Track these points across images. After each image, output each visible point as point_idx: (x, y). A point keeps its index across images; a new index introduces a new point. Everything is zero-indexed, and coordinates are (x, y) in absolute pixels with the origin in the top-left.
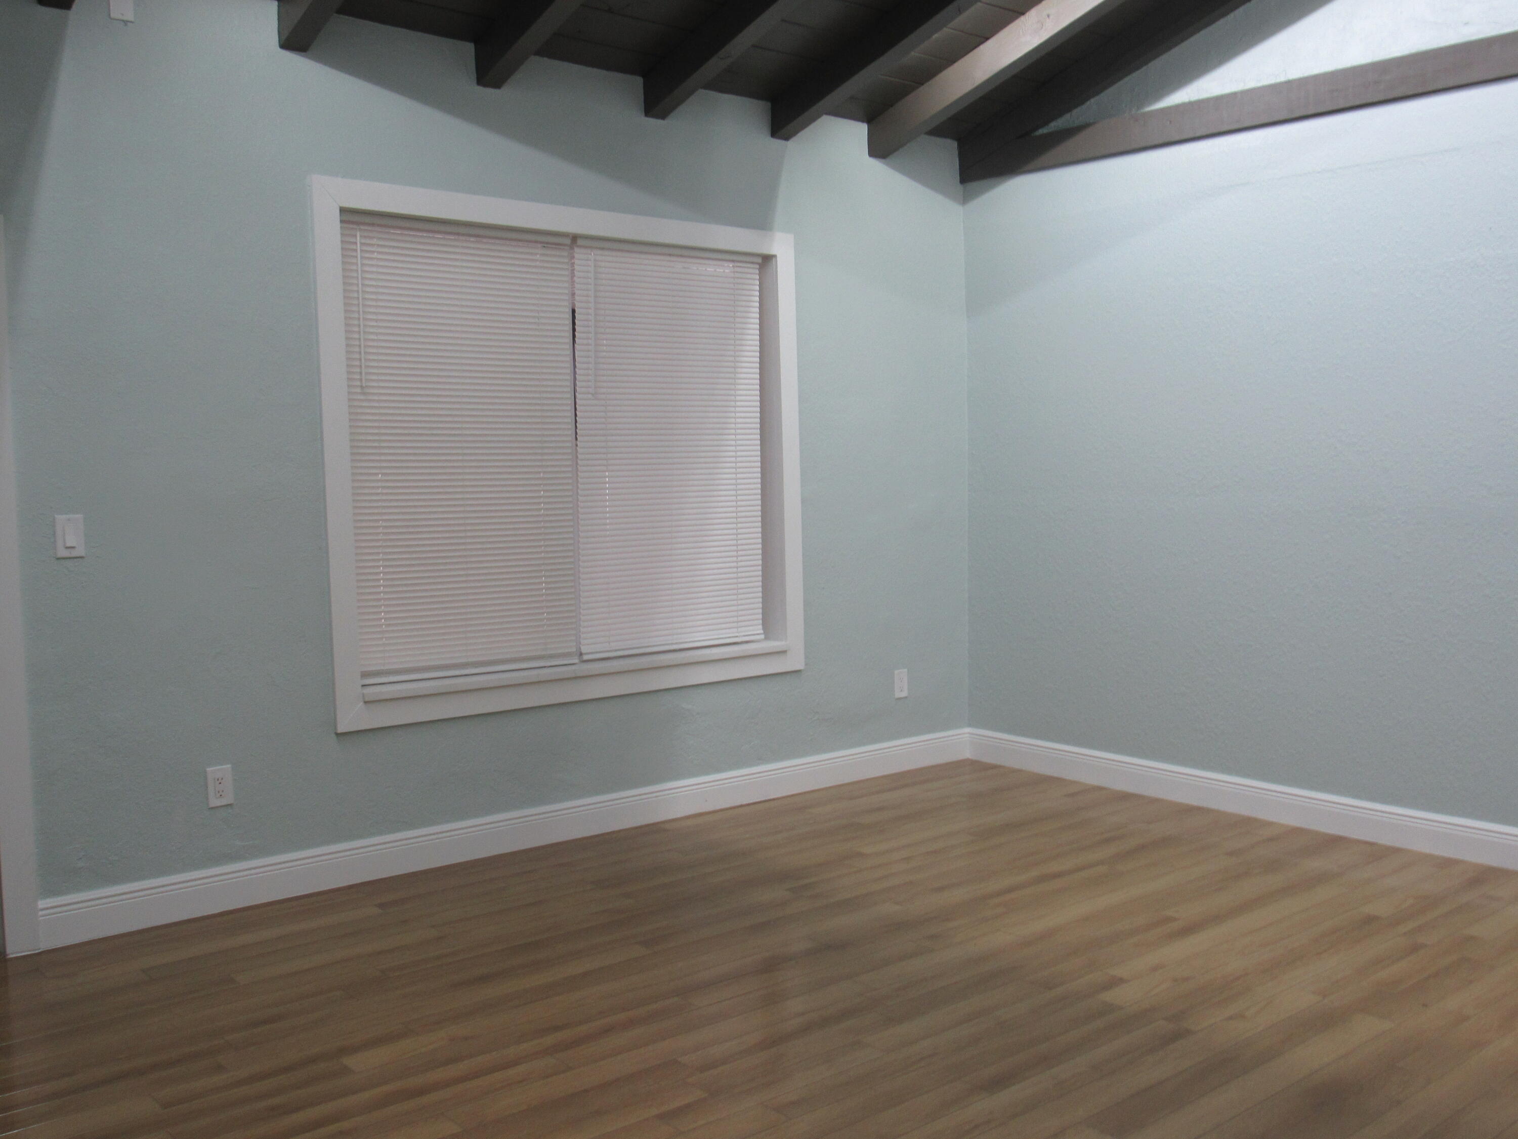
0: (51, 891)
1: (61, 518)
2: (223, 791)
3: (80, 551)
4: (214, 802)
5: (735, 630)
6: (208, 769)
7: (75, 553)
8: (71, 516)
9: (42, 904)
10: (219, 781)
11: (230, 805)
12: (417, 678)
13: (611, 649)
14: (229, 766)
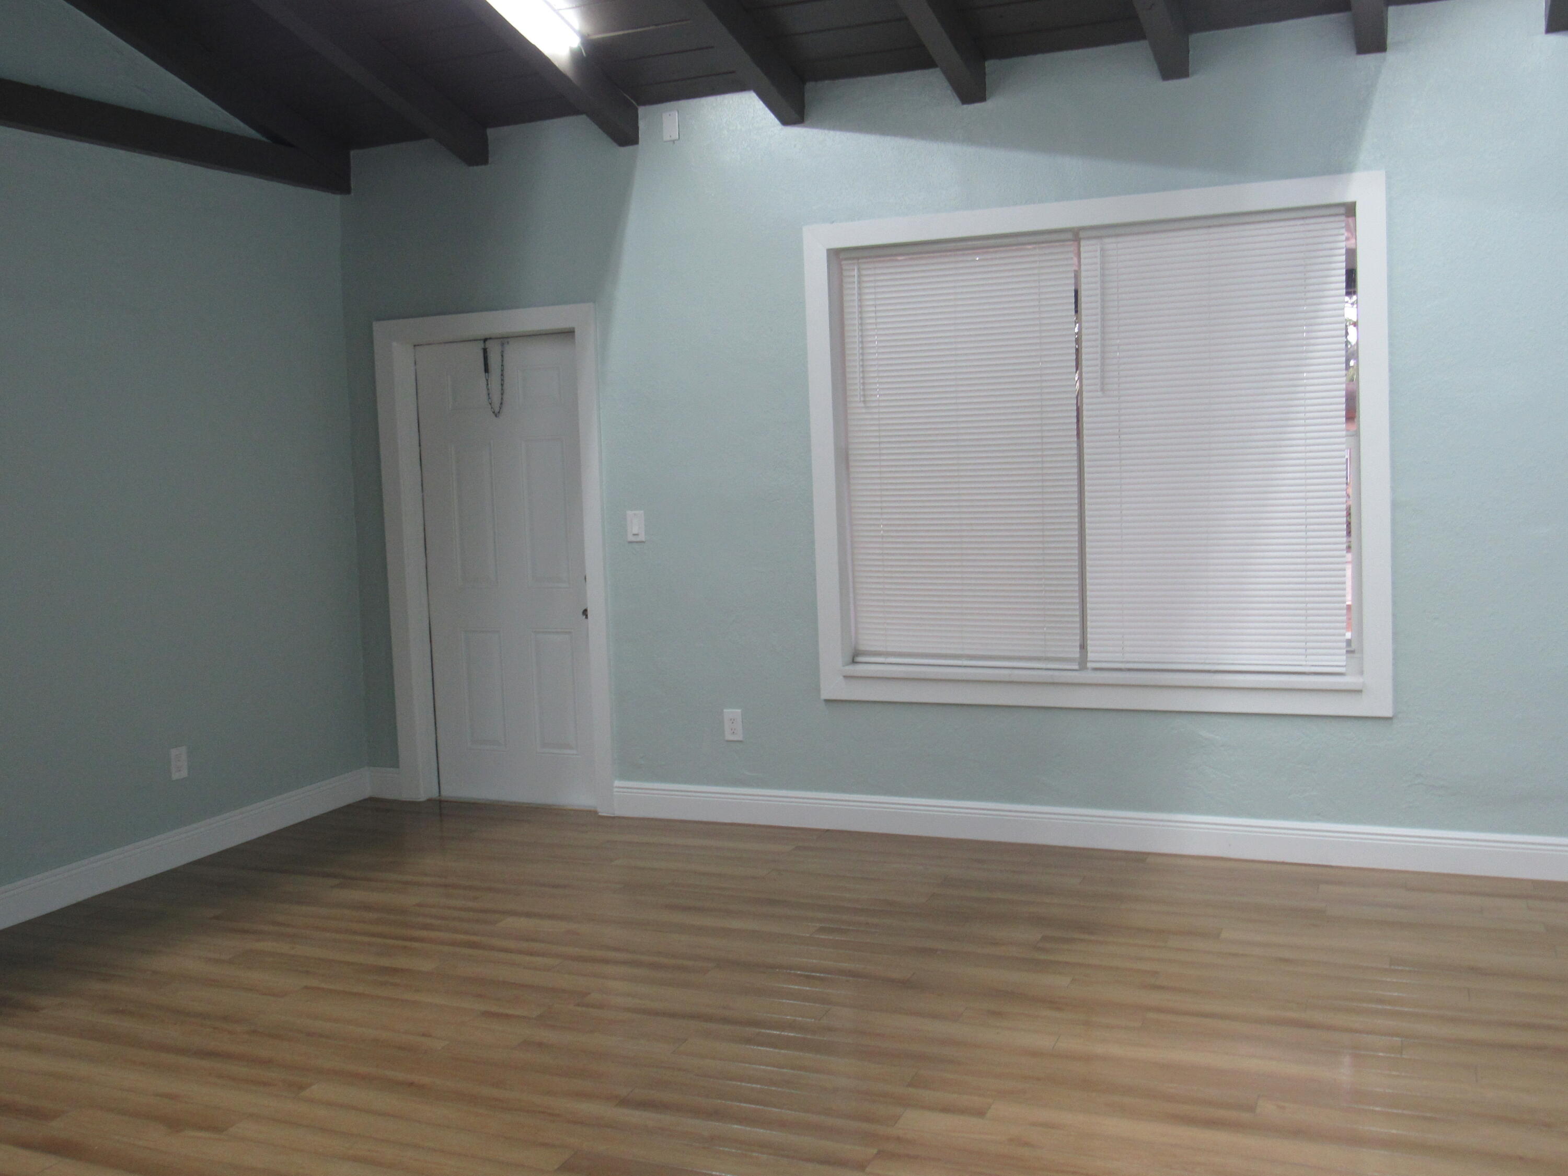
0: (624, 776)
1: (629, 513)
2: (735, 729)
3: (642, 537)
4: (729, 737)
5: (1303, 657)
6: (725, 710)
7: (638, 539)
8: (637, 512)
9: (617, 783)
10: (733, 721)
11: (741, 741)
12: (897, 662)
13: (1124, 660)
14: (739, 711)
